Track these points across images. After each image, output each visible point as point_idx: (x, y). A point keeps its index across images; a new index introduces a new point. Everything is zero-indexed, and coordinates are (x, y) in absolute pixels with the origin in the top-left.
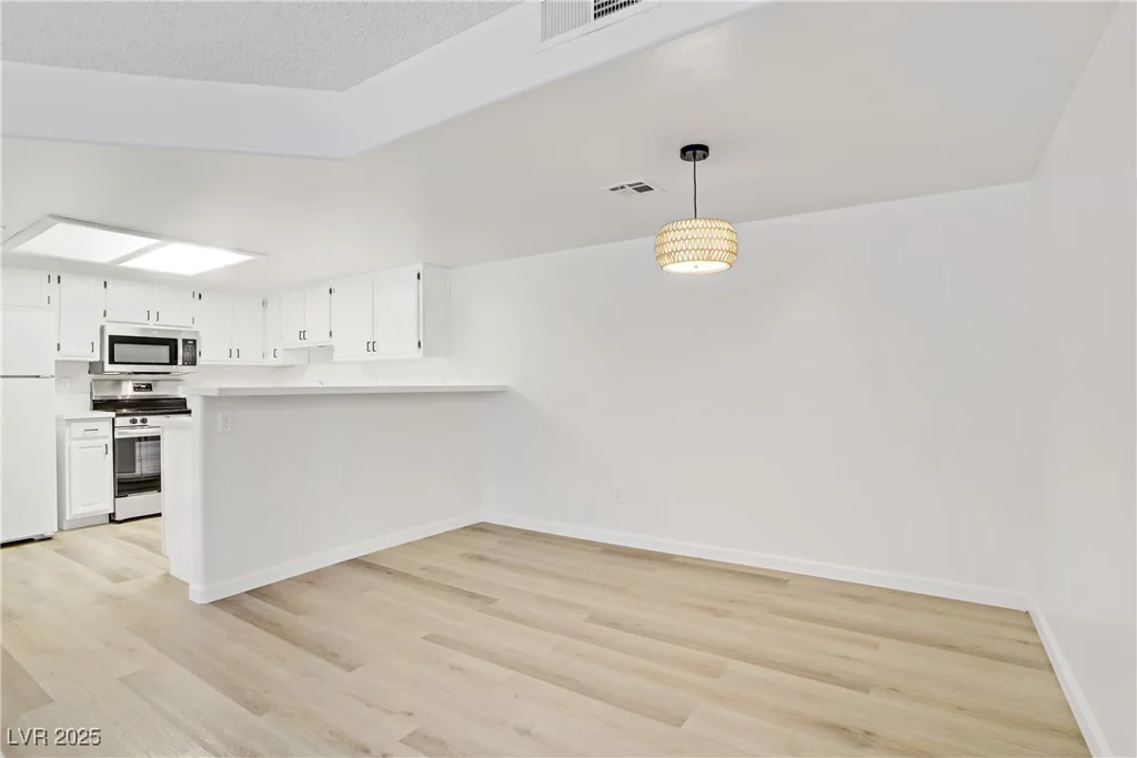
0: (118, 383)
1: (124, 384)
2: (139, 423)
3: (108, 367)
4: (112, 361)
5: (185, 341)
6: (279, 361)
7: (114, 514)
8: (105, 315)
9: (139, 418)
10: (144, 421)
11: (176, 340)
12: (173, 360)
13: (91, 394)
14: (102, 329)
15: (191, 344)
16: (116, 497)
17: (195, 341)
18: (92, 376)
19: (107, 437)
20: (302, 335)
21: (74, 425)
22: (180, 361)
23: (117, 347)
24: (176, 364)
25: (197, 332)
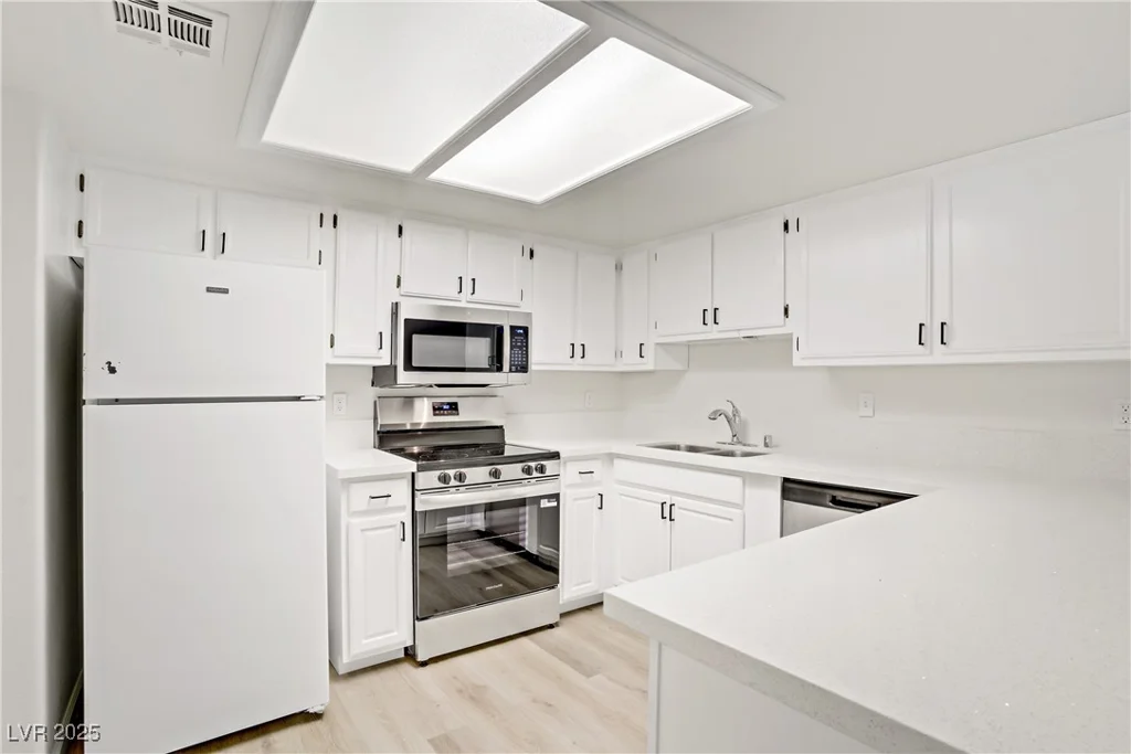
0: (409, 401)
1: (417, 403)
2: (453, 482)
3: (404, 377)
4: (409, 366)
5: (513, 329)
6: (648, 364)
7: (413, 647)
8: (399, 285)
9: (451, 472)
10: (461, 477)
11: (500, 329)
12: (496, 364)
13: (375, 418)
14: (396, 307)
15: (521, 334)
16: (417, 618)
17: (526, 330)
18: (378, 390)
19: (403, 508)
20: (711, 316)
21: (355, 487)
22: (506, 366)
23: (418, 340)
24: (500, 369)
25: (529, 315)
